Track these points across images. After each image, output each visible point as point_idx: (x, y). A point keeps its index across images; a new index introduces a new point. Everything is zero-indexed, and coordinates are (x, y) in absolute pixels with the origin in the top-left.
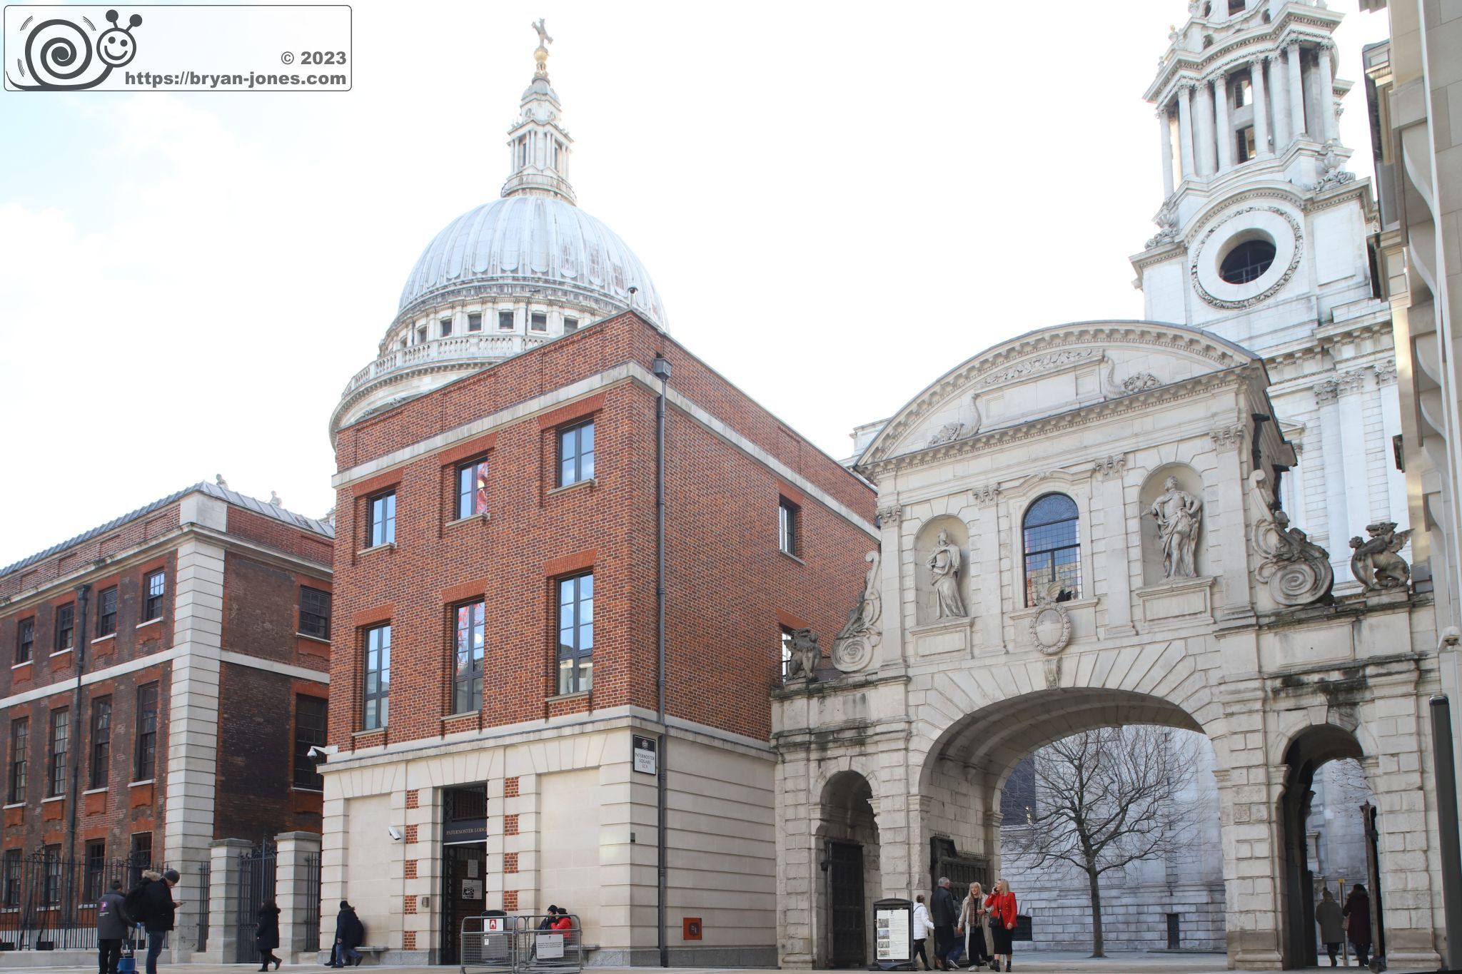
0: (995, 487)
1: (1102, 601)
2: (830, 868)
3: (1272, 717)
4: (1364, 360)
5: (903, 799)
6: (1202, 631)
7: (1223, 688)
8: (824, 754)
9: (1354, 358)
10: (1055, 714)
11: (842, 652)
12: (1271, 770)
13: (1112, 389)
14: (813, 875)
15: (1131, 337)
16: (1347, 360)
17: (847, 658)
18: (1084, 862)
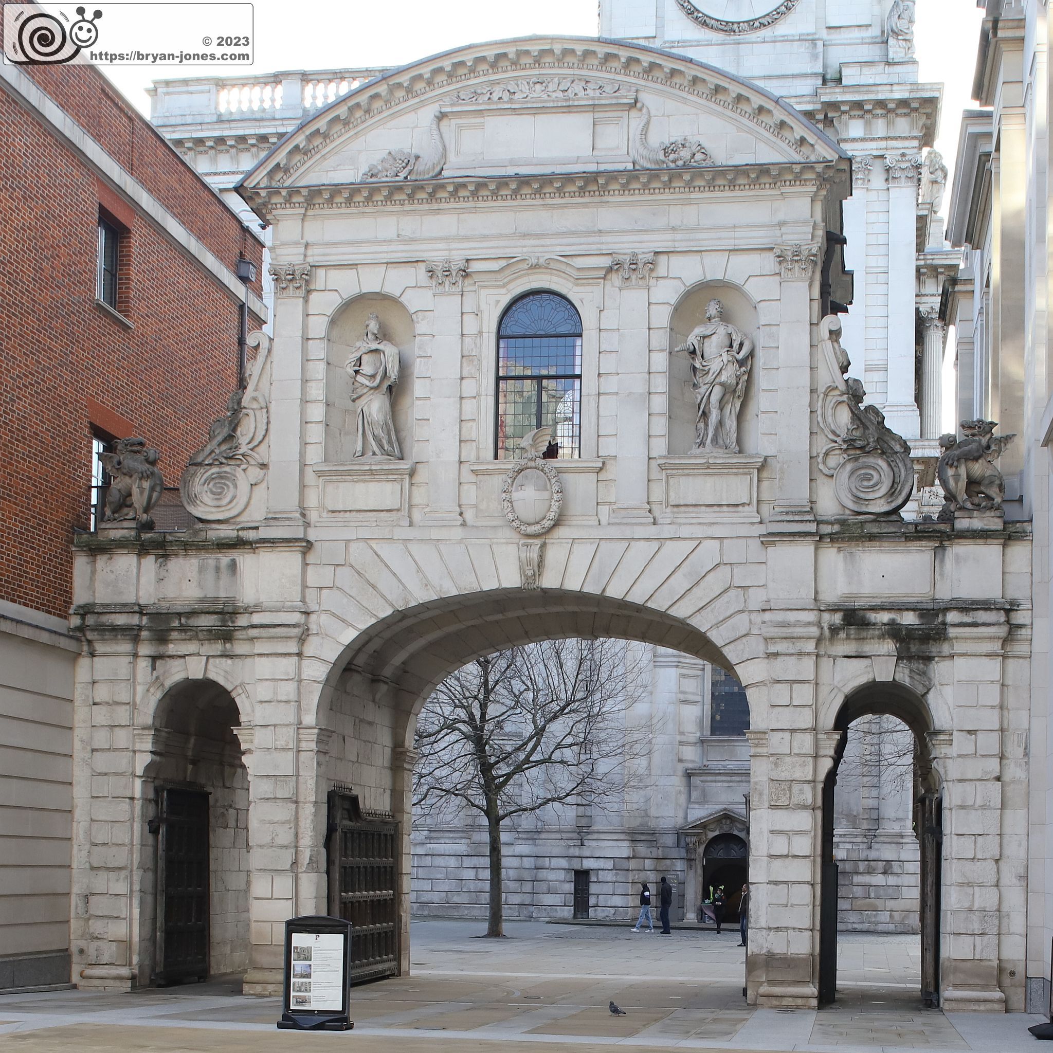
0: (462, 264)
1: (608, 466)
2: (162, 830)
3: (826, 663)
4: (873, 145)
5: (291, 731)
6: (744, 531)
7: (767, 616)
8: (162, 649)
9: (863, 140)
10: (510, 615)
11: (200, 485)
12: (821, 736)
13: (645, 153)
14: (137, 840)
15: (677, 80)
16: (854, 140)
17: (207, 498)
18: (482, 801)
